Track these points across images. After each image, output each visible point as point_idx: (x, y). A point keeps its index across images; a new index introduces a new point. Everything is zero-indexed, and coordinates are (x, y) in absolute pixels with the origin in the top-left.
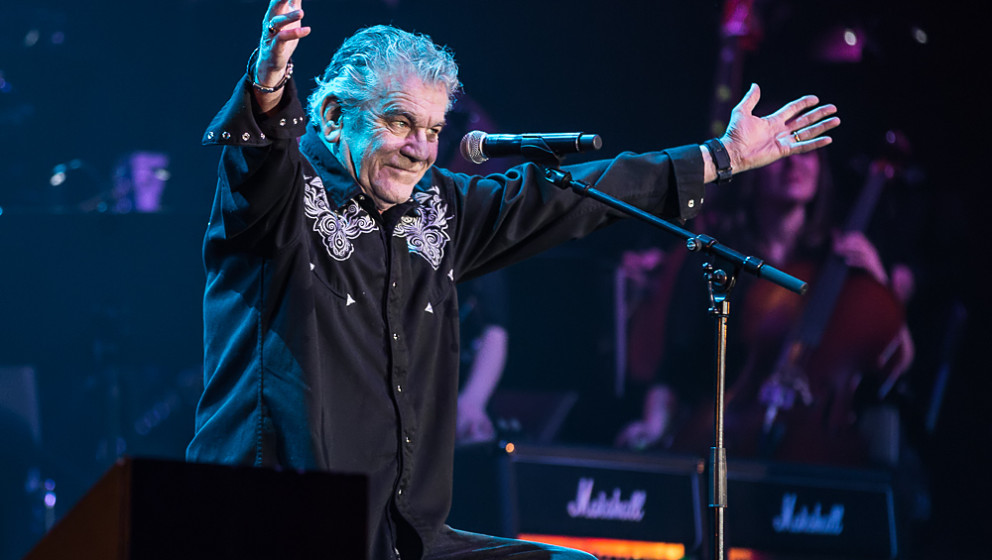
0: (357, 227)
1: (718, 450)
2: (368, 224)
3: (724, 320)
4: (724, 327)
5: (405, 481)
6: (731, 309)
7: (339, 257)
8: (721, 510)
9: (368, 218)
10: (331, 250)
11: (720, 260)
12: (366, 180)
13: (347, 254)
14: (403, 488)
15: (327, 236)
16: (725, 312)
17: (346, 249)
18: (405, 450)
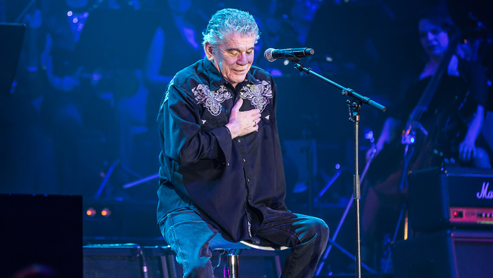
0: (223, 97)
1: (355, 176)
2: (228, 95)
3: (357, 123)
4: (357, 126)
5: (250, 196)
6: (360, 118)
7: (216, 114)
8: (358, 200)
9: (227, 93)
10: (212, 112)
11: (355, 99)
12: (225, 76)
13: (219, 112)
14: (250, 199)
15: (209, 107)
16: (357, 120)
17: (218, 110)
18: (248, 184)
